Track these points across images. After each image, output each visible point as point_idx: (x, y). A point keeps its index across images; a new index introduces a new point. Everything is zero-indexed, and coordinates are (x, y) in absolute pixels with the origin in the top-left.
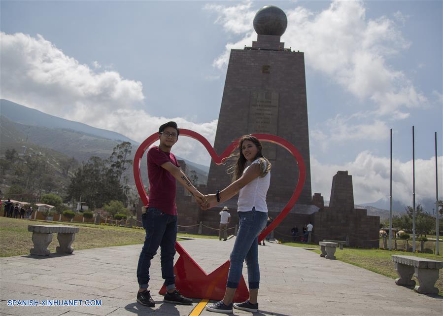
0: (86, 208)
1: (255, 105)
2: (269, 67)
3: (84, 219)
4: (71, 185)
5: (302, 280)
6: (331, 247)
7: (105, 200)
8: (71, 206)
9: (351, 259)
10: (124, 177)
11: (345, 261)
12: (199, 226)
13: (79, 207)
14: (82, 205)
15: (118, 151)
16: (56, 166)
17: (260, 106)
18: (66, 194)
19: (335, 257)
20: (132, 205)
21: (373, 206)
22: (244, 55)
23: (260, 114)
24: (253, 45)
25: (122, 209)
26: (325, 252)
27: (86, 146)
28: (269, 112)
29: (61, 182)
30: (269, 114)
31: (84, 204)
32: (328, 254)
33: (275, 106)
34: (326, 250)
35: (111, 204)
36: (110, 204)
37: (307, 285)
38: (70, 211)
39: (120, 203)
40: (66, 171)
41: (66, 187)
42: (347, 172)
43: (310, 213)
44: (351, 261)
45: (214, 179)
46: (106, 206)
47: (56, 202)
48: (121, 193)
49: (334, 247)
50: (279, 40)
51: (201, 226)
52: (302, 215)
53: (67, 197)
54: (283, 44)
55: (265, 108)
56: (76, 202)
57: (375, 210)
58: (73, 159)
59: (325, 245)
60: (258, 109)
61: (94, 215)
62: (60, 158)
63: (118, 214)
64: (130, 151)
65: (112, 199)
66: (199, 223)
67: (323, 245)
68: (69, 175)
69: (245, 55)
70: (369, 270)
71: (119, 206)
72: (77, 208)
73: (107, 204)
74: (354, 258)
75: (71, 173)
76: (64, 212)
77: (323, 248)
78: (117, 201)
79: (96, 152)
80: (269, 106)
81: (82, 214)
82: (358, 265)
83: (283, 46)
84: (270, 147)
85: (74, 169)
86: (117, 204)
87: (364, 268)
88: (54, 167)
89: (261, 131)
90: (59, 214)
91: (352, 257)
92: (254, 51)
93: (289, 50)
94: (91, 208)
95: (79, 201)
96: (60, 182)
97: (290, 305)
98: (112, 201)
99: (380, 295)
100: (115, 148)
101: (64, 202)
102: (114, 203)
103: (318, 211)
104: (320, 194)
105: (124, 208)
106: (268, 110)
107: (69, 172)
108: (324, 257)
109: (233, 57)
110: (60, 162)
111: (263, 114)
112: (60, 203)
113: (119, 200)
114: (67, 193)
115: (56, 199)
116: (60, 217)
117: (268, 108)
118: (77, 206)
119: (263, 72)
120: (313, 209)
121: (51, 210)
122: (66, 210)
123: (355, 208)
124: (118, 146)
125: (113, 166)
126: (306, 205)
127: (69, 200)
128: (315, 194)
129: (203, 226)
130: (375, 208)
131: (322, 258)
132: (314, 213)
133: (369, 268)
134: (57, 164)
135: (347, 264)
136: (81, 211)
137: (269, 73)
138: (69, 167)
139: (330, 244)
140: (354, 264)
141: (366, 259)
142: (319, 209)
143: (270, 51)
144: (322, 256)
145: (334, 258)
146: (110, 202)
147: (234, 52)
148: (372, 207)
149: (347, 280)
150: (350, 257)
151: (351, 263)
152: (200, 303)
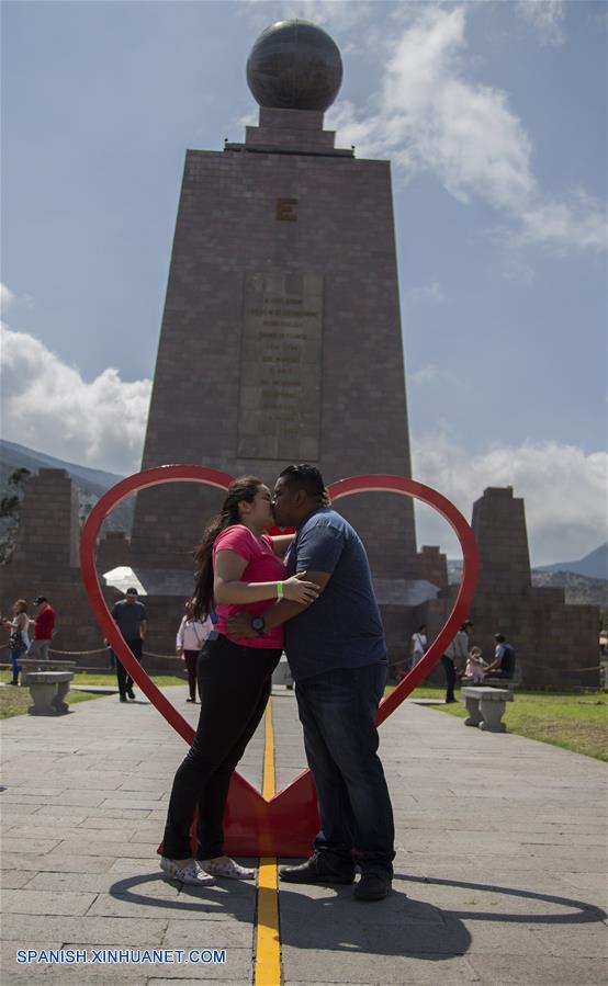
1: (259, 312)
2: (294, 201)
5: (449, 794)
6: (492, 700)
9: (542, 729)
11: (529, 734)
17: (271, 312)
19: (504, 725)
21: (575, 571)
22: (223, 167)
23: (272, 336)
24: (247, 140)
26: (480, 714)
28: (300, 331)
30: (298, 337)
32: (485, 718)
33: (314, 314)
34: (480, 708)
37: (467, 806)
42: (509, 491)
43: (414, 601)
44: (545, 735)
45: (150, 518)
49: (502, 700)
50: (321, 124)
52: (395, 606)
54: (332, 134)
55: (287, 320)
57: (581, 580)
59: (477, 696)
60: (265, 323)
67: (472, 695)
69: (227, 168)
70: (596, 757)
74: (549, 727)
77: (472, 703)
80: (299, 314)
82: (564, 746)
83: (332, 143)
84: (302, 425)
87: (581, 752)
89: (276, 383)
91: (547, 724)
92: (251, 154)
93: (348, 154)
97: (453, 858)
103: (435, 596)
104: (437, 549)
106: (296, 325)
108: (477, 726)
109: (192, 172)
111: (282, 336)
117: (292, 320)
119: (279, 217)
120: (421, 592)
123: (533, 585)
126: (402, 581)
128: (425, 548)
130: (578, 576)
131: (472, 728)
132: (427, 602)
133: (594, 753)
135: (535, 743)
137: (294, 219)
139: (491, 693)
140: (554, 743)
141: (582, 728)
142: (437, 589)
143: (298, 158)
144: (470, 723)
145: (501, 728)
147: (194, 159)
148: (572, 574)
149: (554, 788)
150: (540, 724)
151: (547, 741)
152: (261, 868)
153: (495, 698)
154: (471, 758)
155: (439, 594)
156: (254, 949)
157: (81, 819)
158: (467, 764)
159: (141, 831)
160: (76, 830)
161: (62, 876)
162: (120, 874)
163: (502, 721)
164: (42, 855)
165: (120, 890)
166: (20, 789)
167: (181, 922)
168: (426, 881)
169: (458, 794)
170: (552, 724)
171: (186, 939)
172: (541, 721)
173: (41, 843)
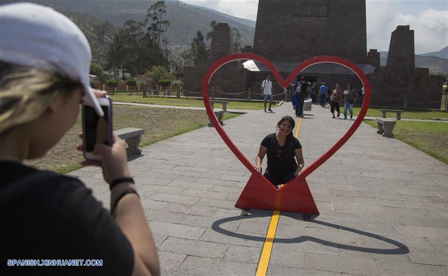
0: (128, 75)
3: (127, 86)
4: (110, 52)
5: (361, 175)
7: (146, 66)
8: (112, 73)
10: (163, 41)
11: (402, 139)
12: (247, 92)
13: (121, 75)
14: (124, 72)
15: (152, 12)
16: (91, 31)
18: (106, 62)
20: (175, 69)
25: (165, 75)
26: (383, 129)
27: (118, 7)
29: (99, 48)
31: (126, 72)
32: (385, 131)
34: (383, 127)
35: (154, 70)
36: (152, 69)
38: (113, 80)
39: (162, 68)
40: (101, 36)
41: (104, 53)
42: (408, 27)
44: (409, 140)
45: (260, 41)
46: (149, 72)
47: (97, 71)
48: (162, 56)
49: (392, 125)
51: (249, 93)
53: (108, 65)
56: (117, 70)
58: (107, 22)
59: (382, 123)
61: (137, 82)
62: (94, 23)
63: (162, 80)
64: (165, 11)
65: (153, 64)
66: (248, 90)
67: (380, 122)
68: (105, 40)
71: (162, 71)
72: (119, 75)
73: (150, 70)
75: (107, 37)
76: (107, 82)
77: (380, 125)
78: (160, 66)
79: (130, 13)
81: (126, 82)
84: (320, 1)
85: (110, 34)
86: (159, 70)
88: (89, 33)
90: (102, 84)
91: (411, 134)
94: (133, 75)
95: (120, 68)
96: (97, 48)
97: (353, 214)
98: (154, 67)
99: (438, 195)
100: (150, 9)
101: (105, 70)
102: (156, 69)
103: (373, 72)
104: (376, 50)
105: (167, 73)
107: (104, 37)
108: (381, 134)
110: (94, 27)
112: (101, 72)
113: (161, 65)
114: (108, 61)
115: (96, 68)
116: (104, 86)
118: (119, 74)
120: (369, 69)
121: (94, 80)
122: (109, 79)
123: (416, 67)
124: (152, 7)
125: (149, 29)
126: (360, 65)
127: (110, 68)
128: (371, 50)
129: (251, 92)
131: (379, 135)
132: (370, 74)
134: (91, 29)
135: (404, 144)
136: (124, 78)
138: (104, 32)
139: (388, 122)
141: (426, 136)
142: (375, 68)
144: (378, 133)
145: (391, 136)
146: (152, 68)
149: (406, 172)
150: (409, 134)
151: (409, 143)
152: (273, 216)
153: (389, 124)
154: (375, 153)
155: (375, 70)
156: (258, 264)
157: (211, 186)
158: (372, 157)
159: (233, 193)
160: (207, 192)
161: (196, 217)
162: (218, 218)
163: (392, 133)
164: (192, 205)
165: (216, 226)
166: (193, 168)
167: (234, 246)
168: (338, 227)
169: (364, 176)
170: (413, 134)
171: (234, 256)
172: (409, 132)
173: (193, 198)
